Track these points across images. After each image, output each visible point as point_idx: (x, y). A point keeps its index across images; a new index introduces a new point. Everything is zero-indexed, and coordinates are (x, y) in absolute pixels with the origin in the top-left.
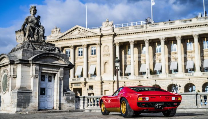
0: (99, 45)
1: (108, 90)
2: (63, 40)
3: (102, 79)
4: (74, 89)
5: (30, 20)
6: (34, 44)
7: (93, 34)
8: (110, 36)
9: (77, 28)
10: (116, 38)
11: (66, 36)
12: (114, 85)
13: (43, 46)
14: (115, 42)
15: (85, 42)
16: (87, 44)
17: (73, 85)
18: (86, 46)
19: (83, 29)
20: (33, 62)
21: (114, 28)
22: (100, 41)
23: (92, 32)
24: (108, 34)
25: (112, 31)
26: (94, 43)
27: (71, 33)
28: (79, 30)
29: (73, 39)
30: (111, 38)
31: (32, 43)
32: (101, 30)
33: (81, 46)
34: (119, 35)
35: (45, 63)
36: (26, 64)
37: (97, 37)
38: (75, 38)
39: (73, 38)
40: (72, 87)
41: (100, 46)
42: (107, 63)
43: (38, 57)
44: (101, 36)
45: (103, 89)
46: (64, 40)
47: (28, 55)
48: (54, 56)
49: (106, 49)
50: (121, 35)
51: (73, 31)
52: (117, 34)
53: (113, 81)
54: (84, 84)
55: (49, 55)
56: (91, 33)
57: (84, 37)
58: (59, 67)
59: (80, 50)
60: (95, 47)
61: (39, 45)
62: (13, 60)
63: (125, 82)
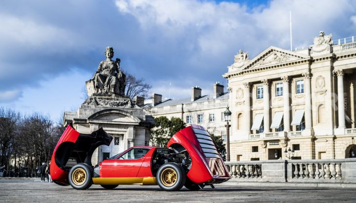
0: (308, 76)
1: (325, 152)
2: (251, 71)
3: (313, 134)
4: (270, 150)
5: (104, 66)
6: (99, 98)
7: (297, 58)
8: (326, 60)
9: (272, 50)
10: (336, 64)
11: (255, 64)
12: (334, 144)
13: (112, 99)
14: (336, 70)
15: (284, 72)
16: (289, 76)
17: (268, 143)
18: (287, 79)
19: (281, 52)
20: (90, 121)
21: (333, 46)
22: (310, 70)
23: (296, 56)
24: (322, 57)
25: (329, 51)
26: (299, 73)
27: (262, 59)
28: (276, 54)
29: (267, 68)
30: (328, 63)
31: (97, 97)
32: (311, 52)
33: (279, 79)
34: (342, 57)
35: (106, 122)
36: (84, 124)
37: (304, 63)
38: (270, 68)
39: (265, 67)
40: (266, 147)
41: (311, 79)
42: (322, 106)
43: (97, 115)
44: (311, 61)
45: (316, 151)
46: (253, 71)
47: (87, 112)
48: (118, 112)
49: (320, 83)
50: (345, 56)
51: (266, 57)
52: (337, 56)
53: (333, 136)
54: (284, 142)
55: (112, 112)
56: (294, 57)
57: (282, 64)
58: (126, 126)
59: (279, 86)
60: (303, 80)
61: (105, 99)
62: (71, 119)
63: (353, 138)
